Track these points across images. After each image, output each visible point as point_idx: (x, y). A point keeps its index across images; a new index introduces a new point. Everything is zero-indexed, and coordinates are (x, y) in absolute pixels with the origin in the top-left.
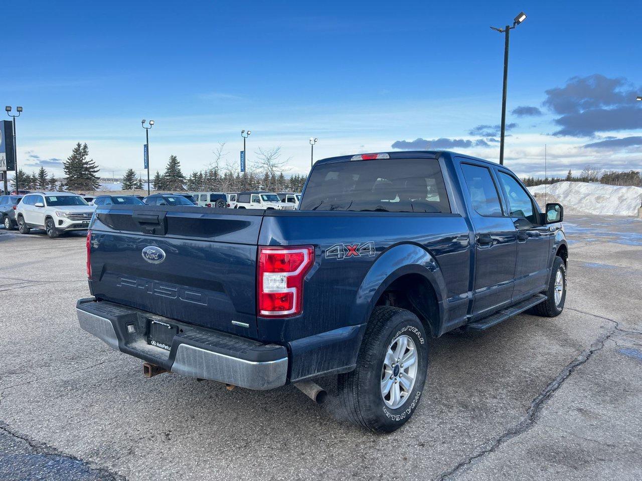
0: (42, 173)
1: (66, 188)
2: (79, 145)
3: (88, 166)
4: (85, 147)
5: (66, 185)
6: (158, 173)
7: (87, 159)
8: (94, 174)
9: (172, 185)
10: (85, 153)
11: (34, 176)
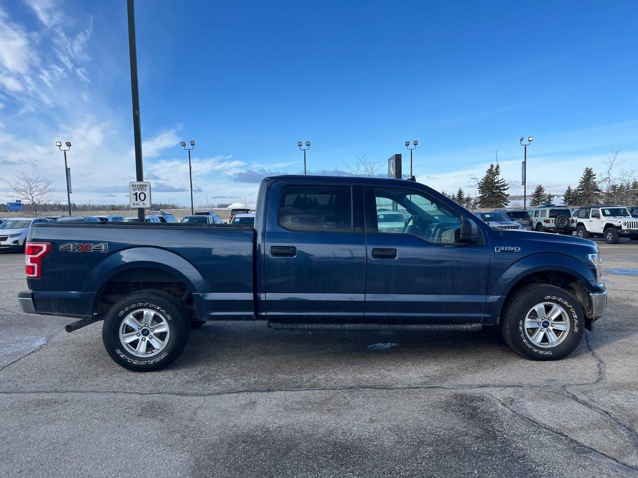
0: (460, 193)
1: (478, 206)
2: (492, 166)
3: (500, 185)
4: (498, 167)
5: (479, 203)
6: (569, 188)
7: (499, 178)
8: (504, 192)
9: (585, 200)
10: (497, 173)
11: (453, 196)
